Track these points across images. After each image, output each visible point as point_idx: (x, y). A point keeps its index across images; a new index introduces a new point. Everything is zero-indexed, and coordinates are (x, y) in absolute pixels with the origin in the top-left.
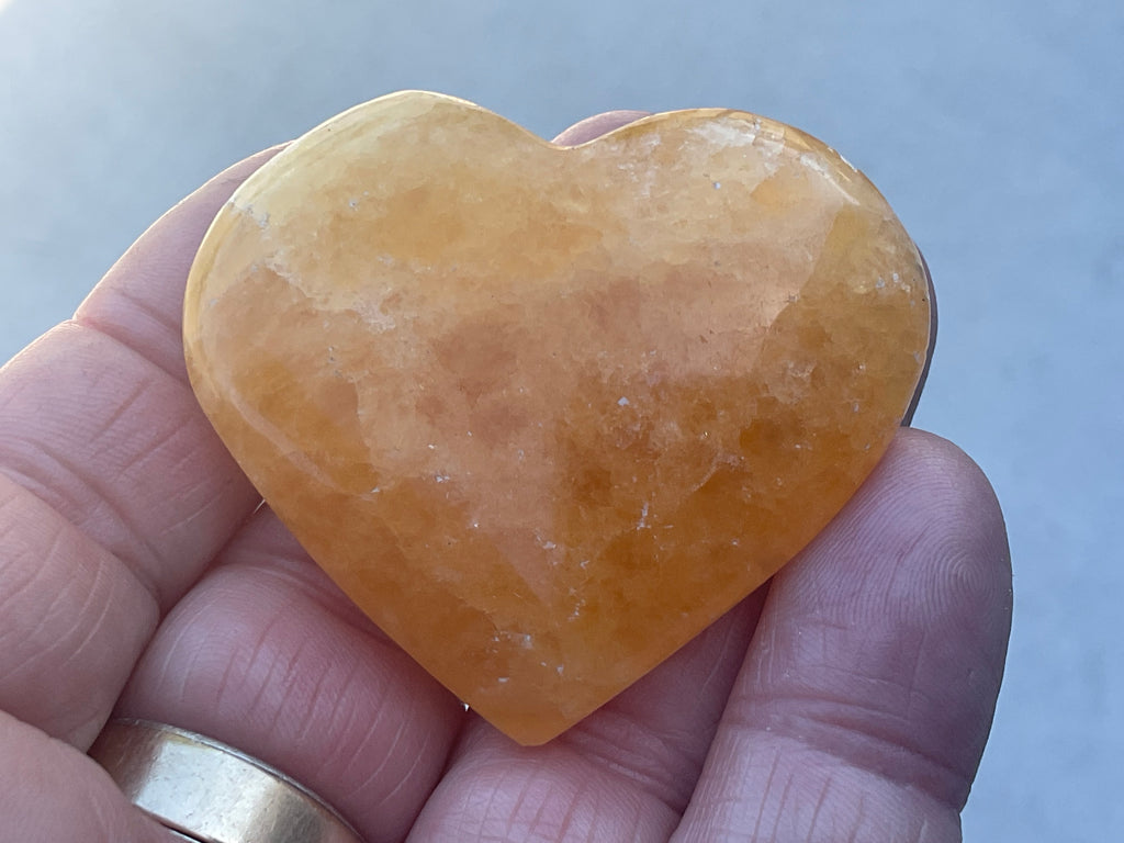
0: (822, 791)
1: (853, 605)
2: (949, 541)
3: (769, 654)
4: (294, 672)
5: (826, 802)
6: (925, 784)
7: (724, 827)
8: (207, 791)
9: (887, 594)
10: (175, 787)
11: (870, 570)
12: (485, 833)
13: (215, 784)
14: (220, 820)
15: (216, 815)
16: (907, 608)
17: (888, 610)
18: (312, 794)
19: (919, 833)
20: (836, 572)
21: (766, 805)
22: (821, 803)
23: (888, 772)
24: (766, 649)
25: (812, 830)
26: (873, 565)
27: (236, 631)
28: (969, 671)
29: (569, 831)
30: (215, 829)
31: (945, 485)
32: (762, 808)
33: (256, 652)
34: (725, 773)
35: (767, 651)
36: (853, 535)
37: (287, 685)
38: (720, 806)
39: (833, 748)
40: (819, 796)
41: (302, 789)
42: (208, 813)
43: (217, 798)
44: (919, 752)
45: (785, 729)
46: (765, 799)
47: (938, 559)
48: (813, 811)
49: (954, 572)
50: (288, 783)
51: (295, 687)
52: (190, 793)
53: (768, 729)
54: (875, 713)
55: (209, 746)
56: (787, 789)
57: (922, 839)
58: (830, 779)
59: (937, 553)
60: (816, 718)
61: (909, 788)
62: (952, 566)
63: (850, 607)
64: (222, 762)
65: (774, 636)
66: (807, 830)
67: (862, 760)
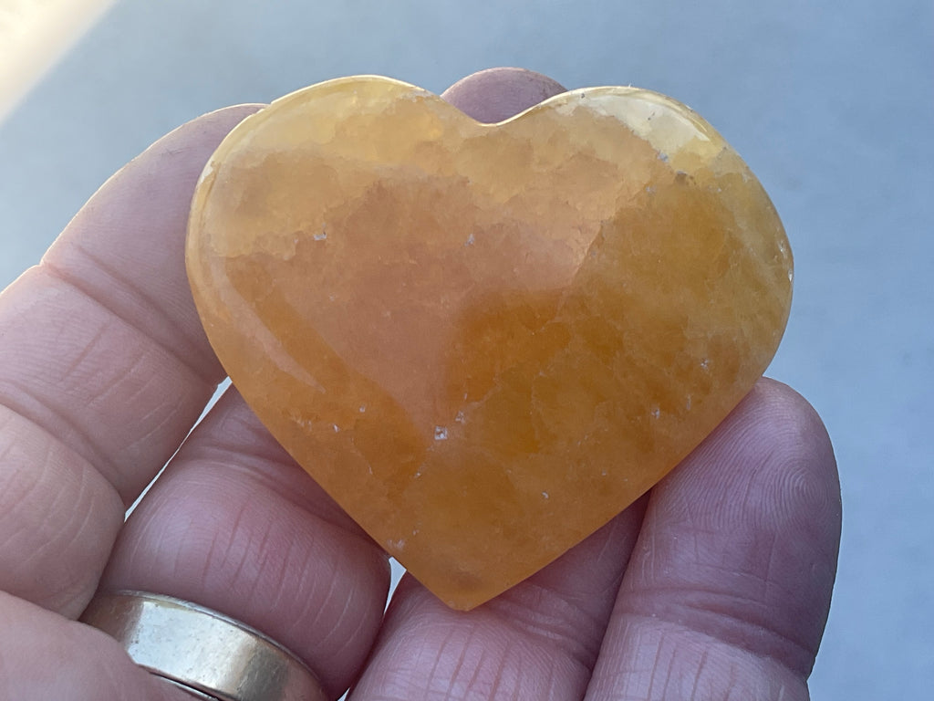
0: (700, 661)
1: (717, 514)
2: (790, 461)
3: (651, 555)
4: (265, 552)
5: (704, 671)
6: (780, 656)
7: (622, 693)
8: (203, 650)
9: (744, 504)
10: (176, 647)
11: (731, 485)
12: (432, 688)
13: (208, 643)
14: (215, 673)
15: (211, 668)
16: (761, 515)
17: (745, 517)
18: (283, 648)
19: (778, 693)
20: (703, 488)
21: (656, 675)
22: (700, 672)
23: (750, 646)
24: (647, 553)
25: (694, 692)
26: (733, 481)
27: (215, 519)
28: (812, 564)
29: (500, 689)
30: (211, 681)
31: (785, 418)
32: (653, 677)
33: (233, 535)
34: (621, 651)
35: (648, 554)
36: (714, 459)
37: (261, 562)
38: (618, 678)
39: (705, 628)
40: (698, 666)
41: (277, 644)
42: (204, 667)
43: (211, 655)
44: (774, 630)
45: (666, 615)
46: (655, 669)
47: (783, 476)
48: (693, 677)
49: (796, 485)
50: (265, 640)
51: (268, 563)
52: (189, 652)
53: (654, 615)
54: (739, 600)
55: (201, 612)
56: (672, 662)
57: (781, 698)
58: (706, 653)
59: (782, 471)
60: (691, 605)
61: (768, 659)
62: (794, 481)
63: (715, 516)
64: (213, 625)
65: (653, 540)
66: (690, 693)
67: (730, 638)
